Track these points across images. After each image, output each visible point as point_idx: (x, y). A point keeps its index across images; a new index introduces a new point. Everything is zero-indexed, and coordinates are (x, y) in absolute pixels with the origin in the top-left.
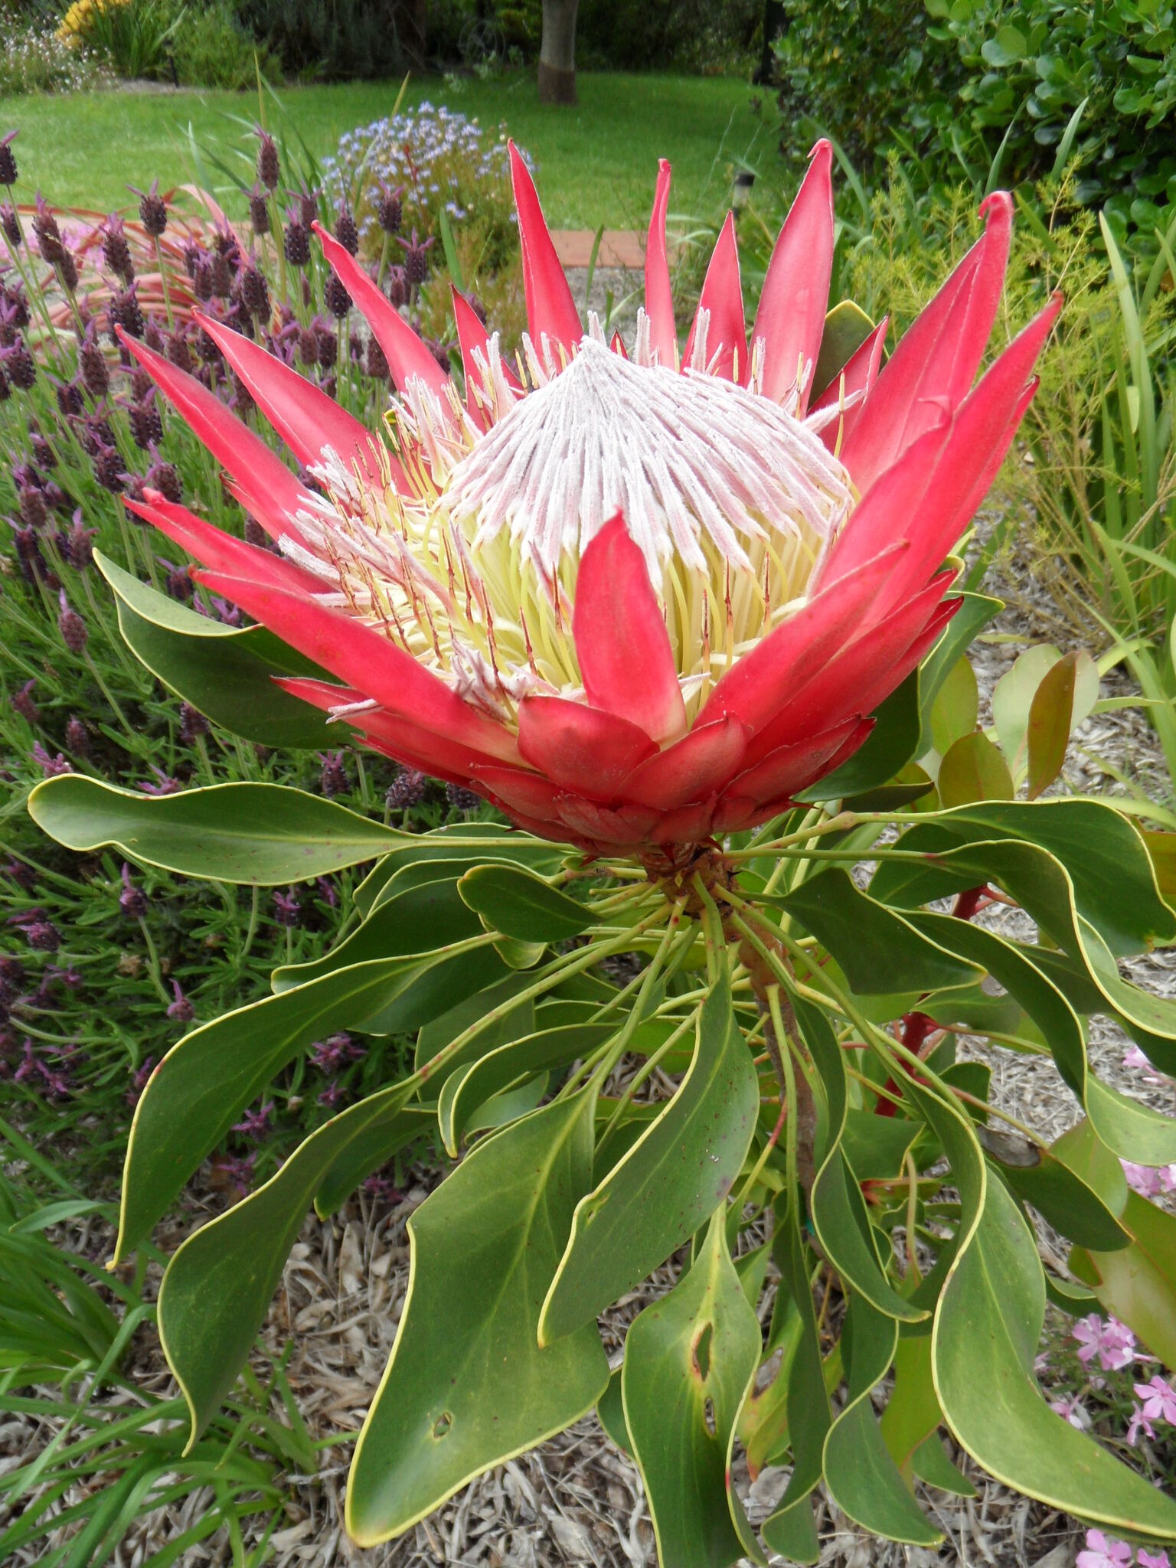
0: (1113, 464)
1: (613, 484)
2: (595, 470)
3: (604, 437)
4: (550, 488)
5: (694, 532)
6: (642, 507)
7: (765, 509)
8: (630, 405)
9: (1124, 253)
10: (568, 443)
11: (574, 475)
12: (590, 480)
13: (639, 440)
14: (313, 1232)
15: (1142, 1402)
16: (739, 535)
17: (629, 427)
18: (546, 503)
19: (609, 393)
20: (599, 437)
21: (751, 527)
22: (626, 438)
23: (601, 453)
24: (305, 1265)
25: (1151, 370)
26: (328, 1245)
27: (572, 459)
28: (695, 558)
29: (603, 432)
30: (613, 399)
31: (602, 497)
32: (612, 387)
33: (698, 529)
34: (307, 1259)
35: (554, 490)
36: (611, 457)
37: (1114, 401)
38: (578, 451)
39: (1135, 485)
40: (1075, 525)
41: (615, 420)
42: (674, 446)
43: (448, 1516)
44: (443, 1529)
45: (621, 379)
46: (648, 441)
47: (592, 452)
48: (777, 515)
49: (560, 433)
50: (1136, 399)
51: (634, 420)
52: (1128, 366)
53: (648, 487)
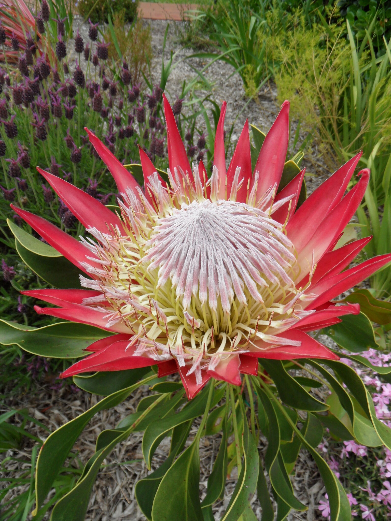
0: (347, 117)
1: (212, 270)
2: (205, 264)
3: (208, 250)
4: (187, 270)
5: (242, 287)
6: (223, 279)
7: (267, 275)
8: (218, 236)
9: (353, 29)
10: (194, 251)
11: (197, 265)
12: (203, 269)
13: (222, 251)
14: (81, 396)
15: (346, 446)
16: (257, 285)
17: (218, 245)
18: (186, 275)
19: (210, 232)
20: (206, 249)
21: (263, 282)
22: (217, 250)
23: (208, 258)
24: (79, 408)
25: (361, 79)
26: (87, 399)
27: (196, 259)
28: (243, 298)
29: (208, 248)
30: (211, 234)
31: (208, 276)
32: (211, 230)
33: (243, 286)
34: (80, 406)
35: (189, 272)
36: (212, 259)
37: (348, 91)
38: (198, 255)
39: (354, 125)
40: (331, 134)
41: (213, 243)
42: (235, 252)
43: (131, 486)
44: (129, 490)
45: (215, 225)
46: (225, 251)
47: (204, 257)
48: (271, 276)
49: (191, 246)
50: (356, 91)
51: (219, 242)
52: (354, 76)
53: (225, 270)
